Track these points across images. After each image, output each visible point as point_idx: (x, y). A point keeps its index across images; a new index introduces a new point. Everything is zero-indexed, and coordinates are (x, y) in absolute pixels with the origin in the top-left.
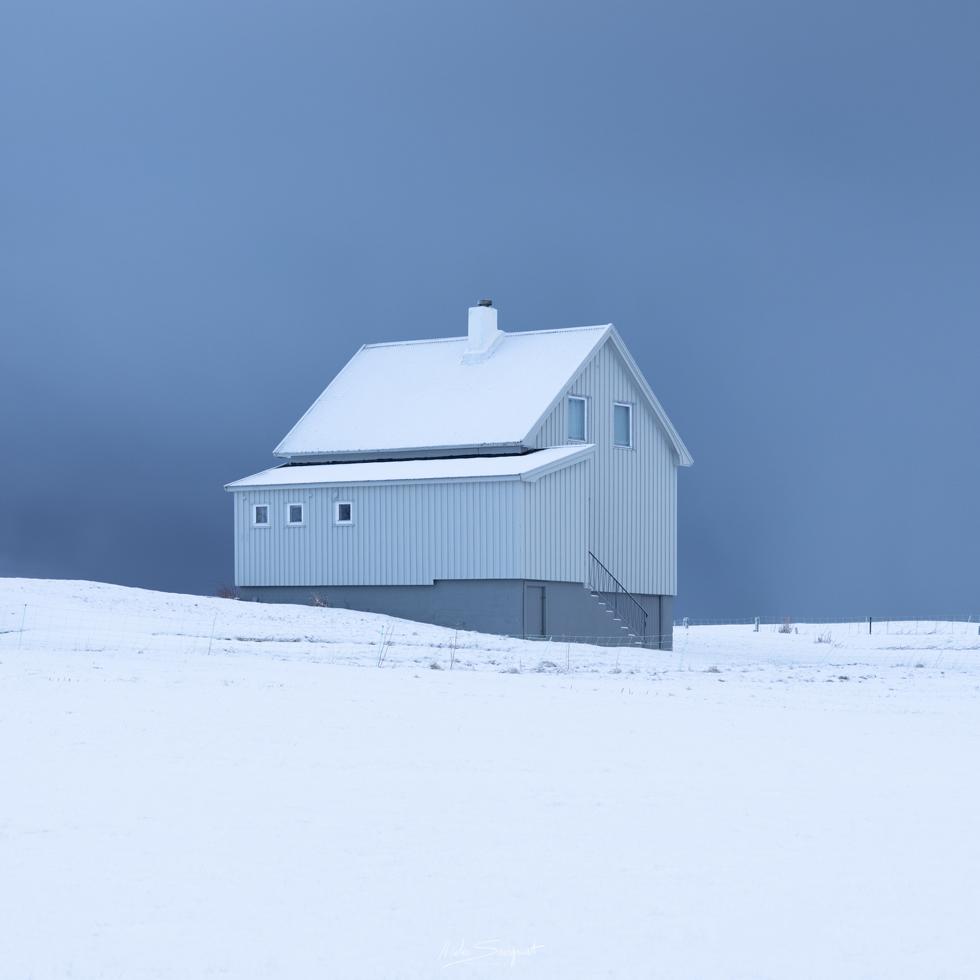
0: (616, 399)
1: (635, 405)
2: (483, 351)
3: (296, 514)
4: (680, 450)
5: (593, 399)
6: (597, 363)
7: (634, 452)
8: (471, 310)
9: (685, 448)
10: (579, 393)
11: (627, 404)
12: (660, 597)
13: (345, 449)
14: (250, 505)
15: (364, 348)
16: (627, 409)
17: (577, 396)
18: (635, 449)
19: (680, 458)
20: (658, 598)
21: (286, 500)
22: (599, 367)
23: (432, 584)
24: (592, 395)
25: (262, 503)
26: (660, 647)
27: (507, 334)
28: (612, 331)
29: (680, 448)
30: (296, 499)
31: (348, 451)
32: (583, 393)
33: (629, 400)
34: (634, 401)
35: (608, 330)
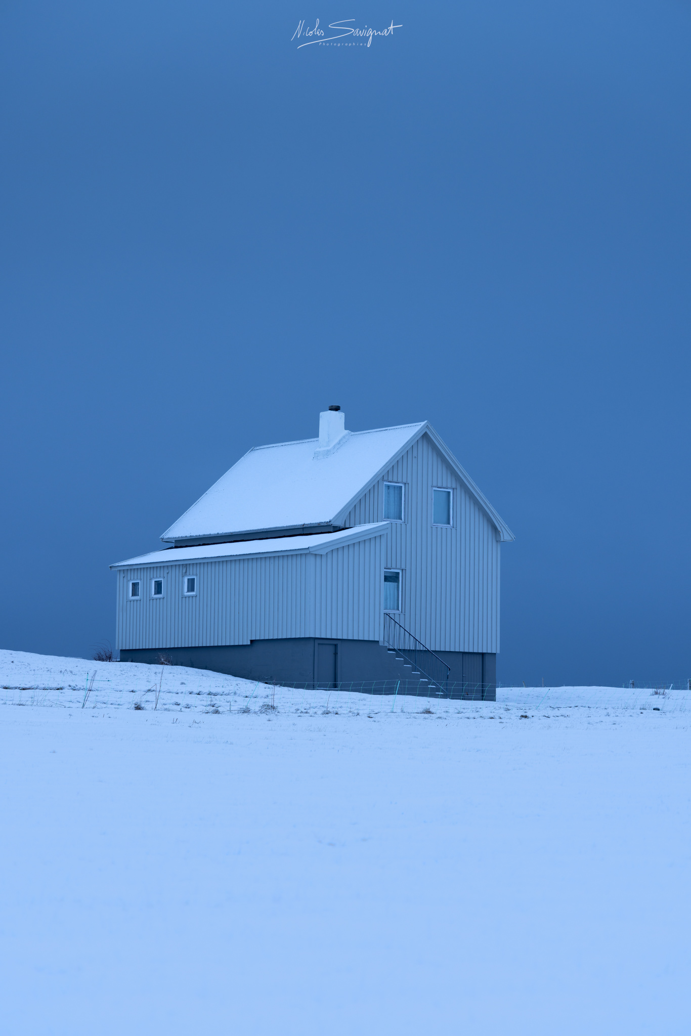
0: (435, 484)
1: (455, 490)
2: (329, 448)
3: (159, 588)
4: (501, 527)
5: (410, 485)
6: (415, 454)
7: (454, 530)
8: (321, 414)
9: (506, 526)
10: (395, 480)
11: (447, 488)
12: (483, 654)
13: (208, 533)
14: (128, 581)
15: (252, 450)
16: (449, 493)
17: (393, 482)
18: (455, 526)
19: (501, 534)
20: (481, 656)
21: (152, 576)
22: (417, 457)
23: (249, 643)
24: (409, 481)
25: (136, 580)
26: (482, 698)
27: (353, 433)
28: (427, 427)
29: (501, 525)
30: (158, 576)
31: (210, 534)
32: (400, 480)
33: (449, 486)
34: (454, 486)
35: (423, 426)
